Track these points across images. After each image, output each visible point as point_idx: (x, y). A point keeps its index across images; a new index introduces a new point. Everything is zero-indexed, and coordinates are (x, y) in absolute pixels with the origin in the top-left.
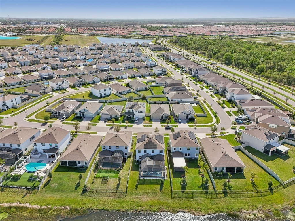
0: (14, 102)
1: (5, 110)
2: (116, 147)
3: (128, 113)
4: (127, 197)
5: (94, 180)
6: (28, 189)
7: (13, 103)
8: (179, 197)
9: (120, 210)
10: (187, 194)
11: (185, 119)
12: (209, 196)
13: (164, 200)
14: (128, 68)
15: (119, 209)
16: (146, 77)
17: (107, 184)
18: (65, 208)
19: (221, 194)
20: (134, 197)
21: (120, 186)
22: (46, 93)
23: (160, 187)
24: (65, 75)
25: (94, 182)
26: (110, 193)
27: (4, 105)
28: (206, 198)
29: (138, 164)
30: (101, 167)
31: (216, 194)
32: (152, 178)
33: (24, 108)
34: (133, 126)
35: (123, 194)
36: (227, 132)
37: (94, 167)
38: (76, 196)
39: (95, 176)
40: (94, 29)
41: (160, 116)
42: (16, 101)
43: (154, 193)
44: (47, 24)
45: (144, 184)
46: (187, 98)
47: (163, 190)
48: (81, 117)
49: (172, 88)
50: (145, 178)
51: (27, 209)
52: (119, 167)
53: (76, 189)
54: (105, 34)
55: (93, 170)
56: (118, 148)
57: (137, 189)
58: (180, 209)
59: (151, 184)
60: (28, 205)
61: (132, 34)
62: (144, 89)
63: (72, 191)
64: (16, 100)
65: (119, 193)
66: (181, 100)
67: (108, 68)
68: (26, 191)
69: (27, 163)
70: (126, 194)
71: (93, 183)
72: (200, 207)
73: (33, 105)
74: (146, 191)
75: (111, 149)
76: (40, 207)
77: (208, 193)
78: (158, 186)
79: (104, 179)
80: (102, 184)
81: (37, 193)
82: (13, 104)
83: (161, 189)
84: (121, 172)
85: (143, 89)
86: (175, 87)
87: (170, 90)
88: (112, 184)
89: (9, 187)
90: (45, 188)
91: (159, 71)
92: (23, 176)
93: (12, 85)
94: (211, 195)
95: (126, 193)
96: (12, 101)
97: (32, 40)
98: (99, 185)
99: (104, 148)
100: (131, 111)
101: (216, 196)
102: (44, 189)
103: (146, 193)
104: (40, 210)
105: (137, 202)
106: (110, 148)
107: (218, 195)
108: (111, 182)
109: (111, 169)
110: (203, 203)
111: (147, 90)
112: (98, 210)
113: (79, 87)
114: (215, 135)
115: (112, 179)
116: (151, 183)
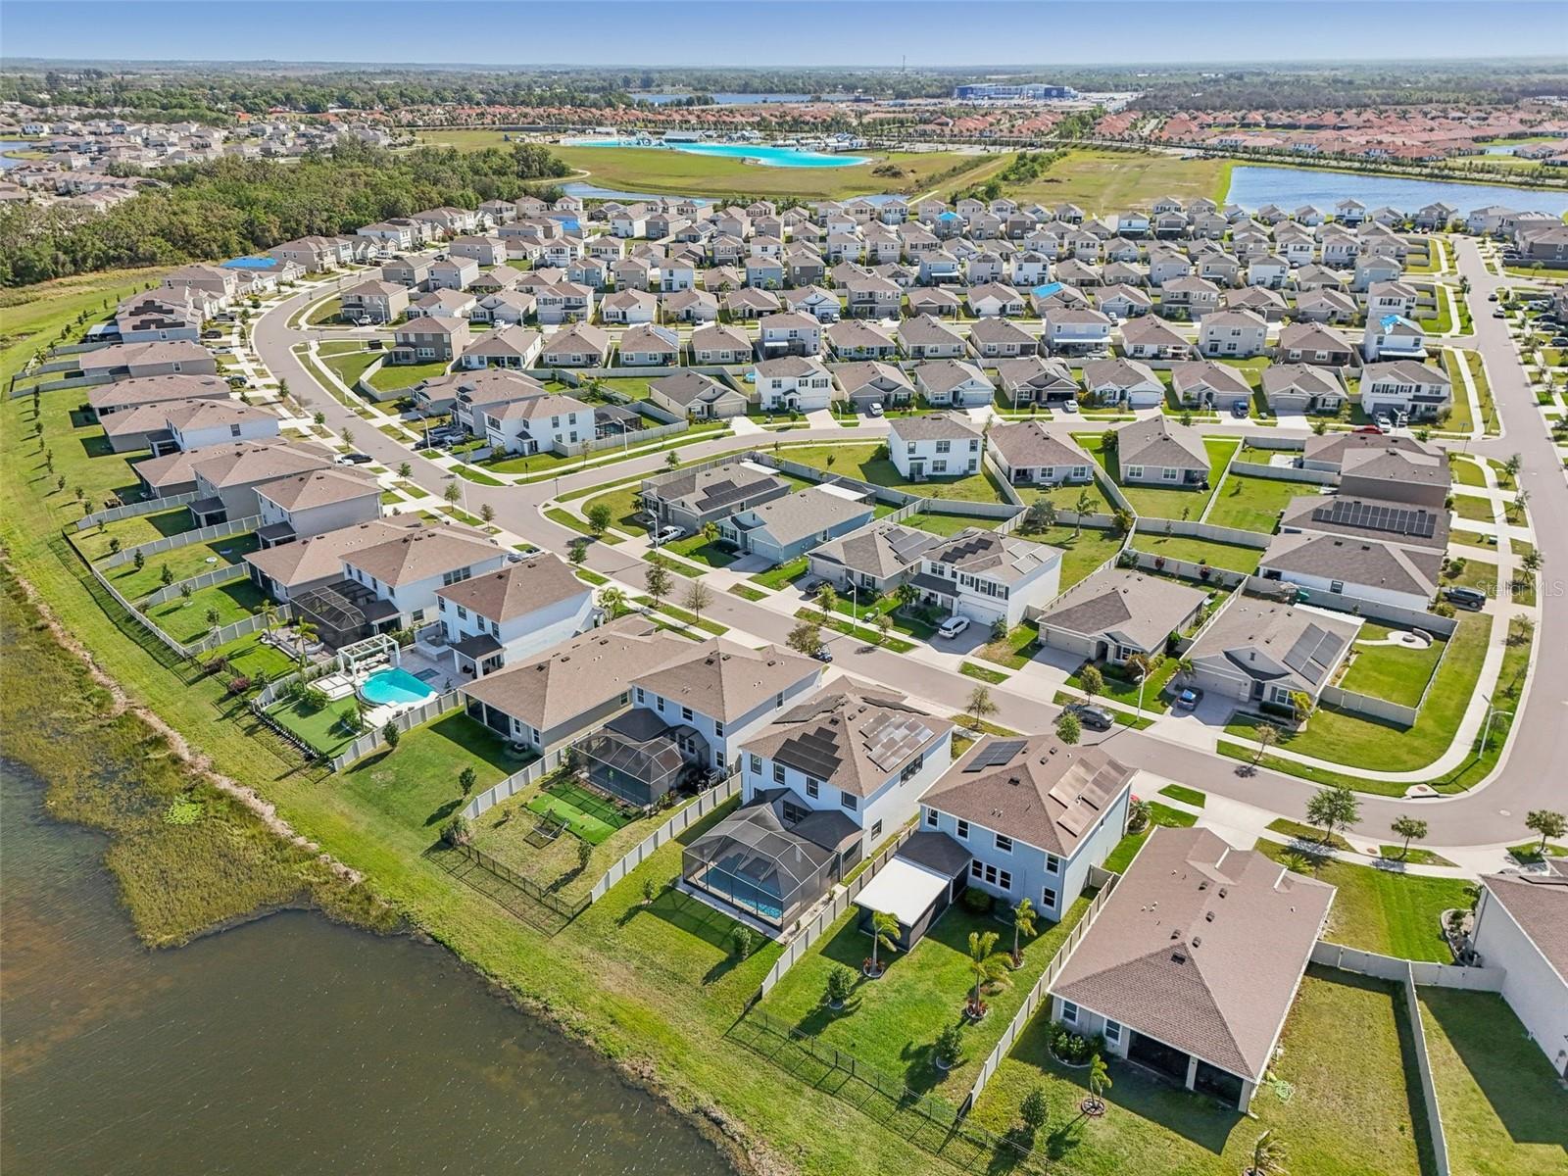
0: (565, 429)
1: (522, 455)
3: (933, 581)
4: (560, 940)
5: (507, 814)
6: (309, 758)
7: (558, 431)
8: (757, 1051)
9: (496, 977)
10: (805, 1056)
11: (1240, 702)
12: (905, 1119)
13: (684, 1028)
14: (1223, 349)
15: (495, 971)
16: (1280, 419)
17: (537, 851)
18: (347, 873)
19: (983, 1146)
20: (586, 950)
21: (572, 883)
22: (717, 417)
23: (721, 964)
24: (860, 350)
25: (506, 821)
26: (518, 892)
27: (524, 435)
28: (884, 1122)
30: (584, 776)
31: (953, 1133)
32: (723, 910)
33: (582, 464)
34: (911, 654)
35: (558, 917)
36: (1447, 864)
38: (408, 847)
39: (531, 801)
40: (1267, 119)
41: (1089, 643)
42: (573, 428)
43: (674, 976)
44: (1048, 94)
46: (1381, 584)
47: (721, 983)
48: (736, 548)
49: (1338, 505)
50: (697, 897)
51: (255, 818)
52: (644, 805)
53: (431, 821)
54: (1302, 147)
55: (548, 776)
56: (691, 719)
57: (622, 925)
58: (717, 1102)
59: (694, 933)
60: (268, 811)
61: (1482, 153)
62: (1179, 480)
63: (412, 825)
64: (573, 422)
65: (547, 910)
66: (1336, 589)
67: (1101, 337)
68: (300, 762)
69: (385, 666)
70: (569, 923)
71: (496, 826)
72: (813, 1149)
73: (624, 458)
74: (649, 953)
75: (664, 714)
76: (291, 832)
77: (912, 1107)
78: (716, 955)
79: (547, 830)
80: (522, 844)
81: (322, 783)
82: (559, 437)
83: (712, 976)
85: (1169, 480)
86: (1365, 502)
87: (1318, 511)
88: (558, 858)
89: (273, 728)
90: (355, 774)
91: (1386, 389)
92: (333, 706)
93: (633, 362)
94: (918, 1121)
95: (571, 920)
96: (556, 425)
97: (897, 175)
98: (511, 843)
99: (640, 699)
100: (947, 576)
101: (946, 1141)
102: (346, 780)
103: (643, 958)
104: (280, 844)
105: (575, 979)
106: (660, 708)
107: (955, 1145)
108: (558, 853)
109: (609, 800)
110: (845, 1139)
111: (1194, 489)
112: (429, 935)
113: (870, 415)
114: (1330, 845)
115: (570, 842)
116: (702, 926)
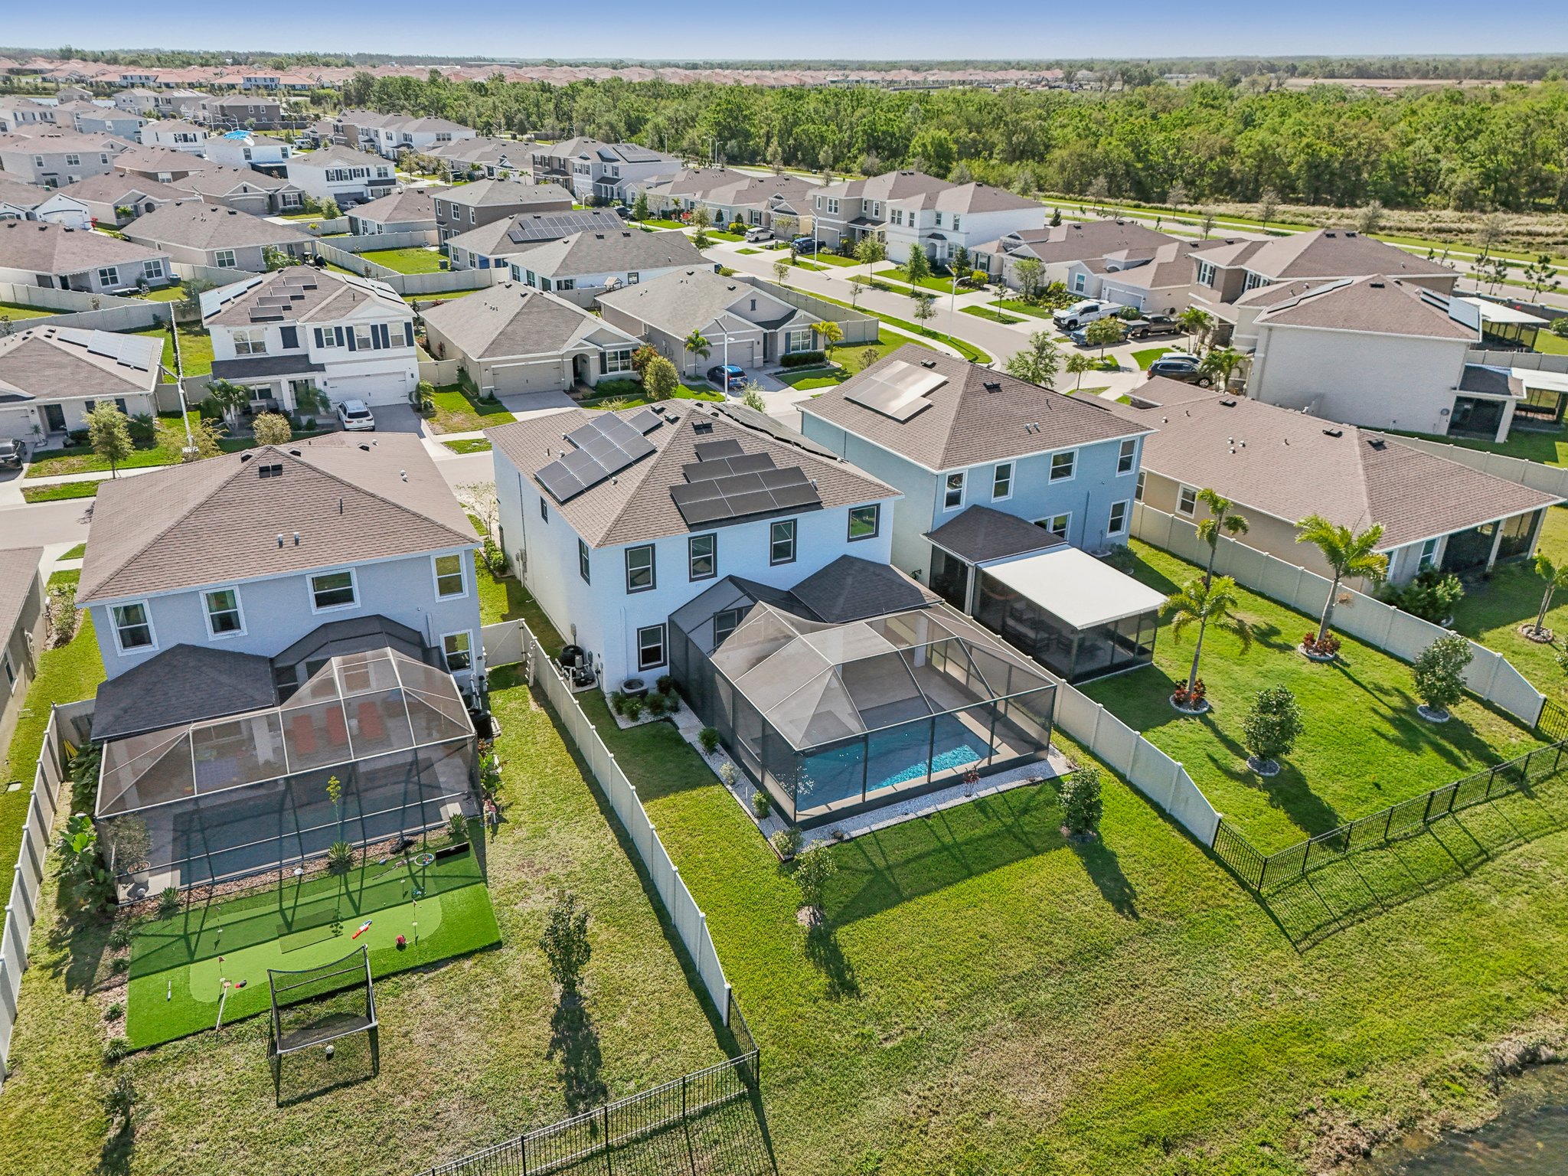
2: (318, 582)
3: (249, 365)
5: (120, 1102)
11: (760, 369)
20: (885, 1105)
21: (607, 1041)
23: (1092, 875)
25: (127, 1130)
29: (646, 717)
30: (160, 883)
35: (713, 1127)
37: (50, 917)
39: (118, 1031)
41: (559, 367)
45: (893, 897)
50: (857, 828)
55: (46, 957)
56: (347, 597)
57: (852, 989)
65: (662, 1144)
70: (758, 1108)
74: (985, 973)
75: (244, 631)
78: (1063, 870)
79: (307, 1029)
80: (300, 1115)
83: (1115, 891)
84: (500, 851)
88: (467, 1045)
91: (340, 175)
98: (258, 1143)
99: (136, 637)
100: (275, 346)
103: (992, 990)
106: (226, 622)
108: (445, 1033)
109: (340, 867)
115: (426, 991)
